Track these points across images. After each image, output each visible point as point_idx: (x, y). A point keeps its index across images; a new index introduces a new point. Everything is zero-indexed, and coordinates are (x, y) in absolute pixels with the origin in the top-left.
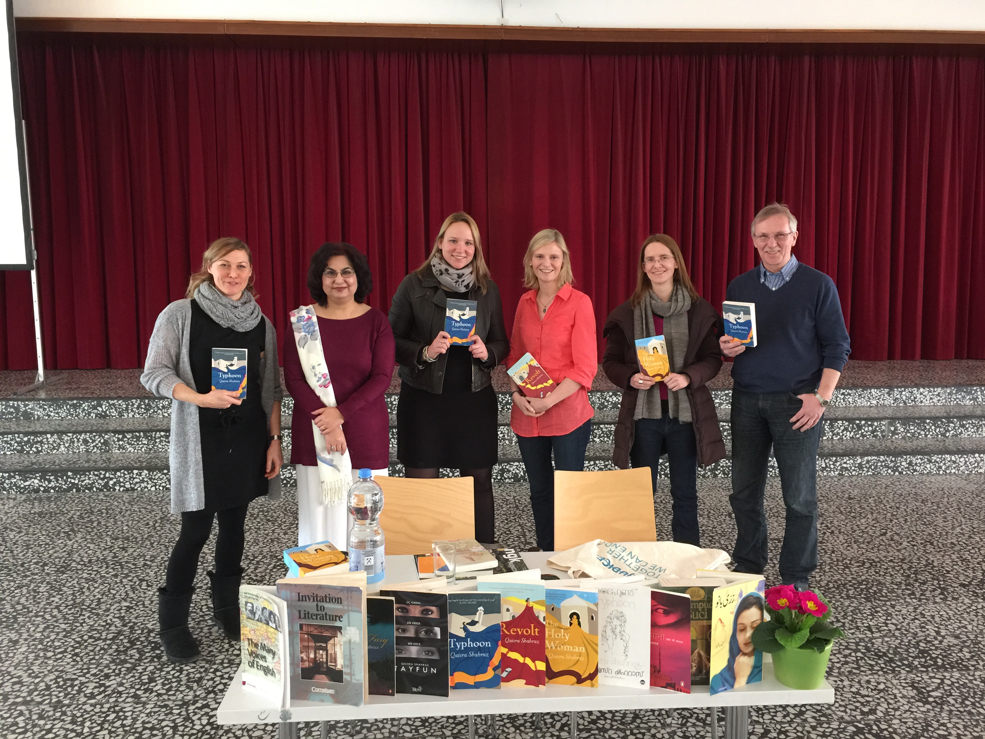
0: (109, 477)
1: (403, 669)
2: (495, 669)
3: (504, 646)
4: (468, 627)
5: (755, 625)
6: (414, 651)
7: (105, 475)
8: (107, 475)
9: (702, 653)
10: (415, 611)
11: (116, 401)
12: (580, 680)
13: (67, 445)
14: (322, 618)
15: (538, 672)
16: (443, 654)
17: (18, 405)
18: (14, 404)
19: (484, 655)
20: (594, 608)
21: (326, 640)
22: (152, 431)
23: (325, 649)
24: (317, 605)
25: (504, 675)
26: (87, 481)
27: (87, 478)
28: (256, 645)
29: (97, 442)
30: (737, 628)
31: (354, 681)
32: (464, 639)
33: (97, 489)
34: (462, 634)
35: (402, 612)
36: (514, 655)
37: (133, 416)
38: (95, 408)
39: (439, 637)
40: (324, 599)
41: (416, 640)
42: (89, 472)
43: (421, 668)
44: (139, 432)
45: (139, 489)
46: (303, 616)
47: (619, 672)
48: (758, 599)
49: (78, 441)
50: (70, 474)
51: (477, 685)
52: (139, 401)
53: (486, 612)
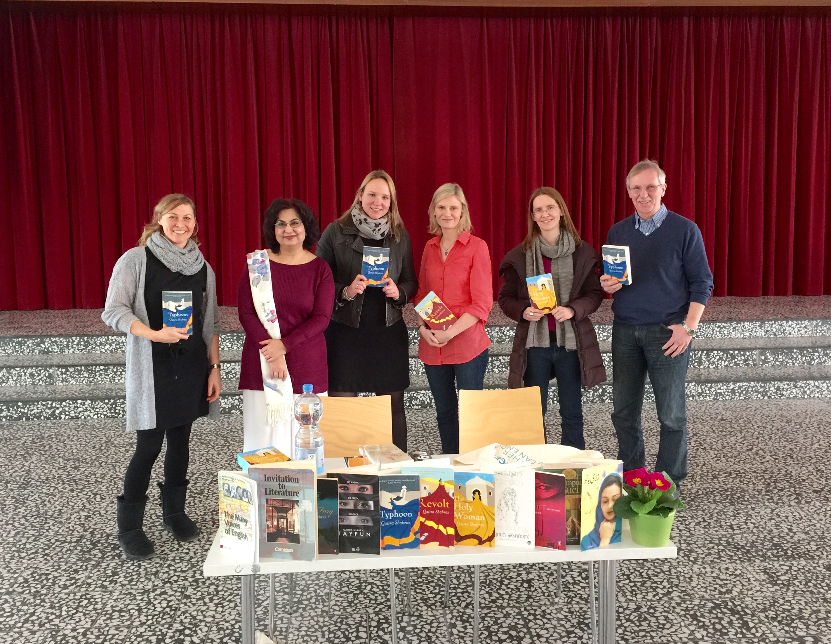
0: (55, 407)
1: (345, 534)
2: (415, 534)
3: (422, 516)
4: (395, 501)
5: (616, 498)
6: (353, 519)
7: (52, 404)
8: (54, 405)
9: (575, 520)
10: (354, 488)
11: (57, 338)
12: (481, 542)
13: (15, 379)
14: (283, 494)
15: (449, 536)
16: (376, 521)
19: (406, 523)
20: (492, 486)
21: (286, 511)
22: (92, 366)
23: (286, 518)
24: (279, 484)
25: (423, 538)
26: (36, 411)
27: (35, 408)
28: (232, 517)
29: (42, 376)
30: (602, 500)
31: (308, 542)
32: (392, 511)
33: (45, 417)
34: (390, 507)
35: (344, 490)
36: (430, 523)
37: (73, 352)
38: (38, 345)
39: (372, 509)
40: (285, 479)
41: (355, 511)
42: (38, 402)
43: (359, 532)
44: (81, 366)
45: (83, 417)
46: (268, 492)
47: (511, 536)
48: (618, 478)
49: (25, 374)
50: (20, 404)
51: (402, 547)
52: (78, 338)
53: (408, 490)
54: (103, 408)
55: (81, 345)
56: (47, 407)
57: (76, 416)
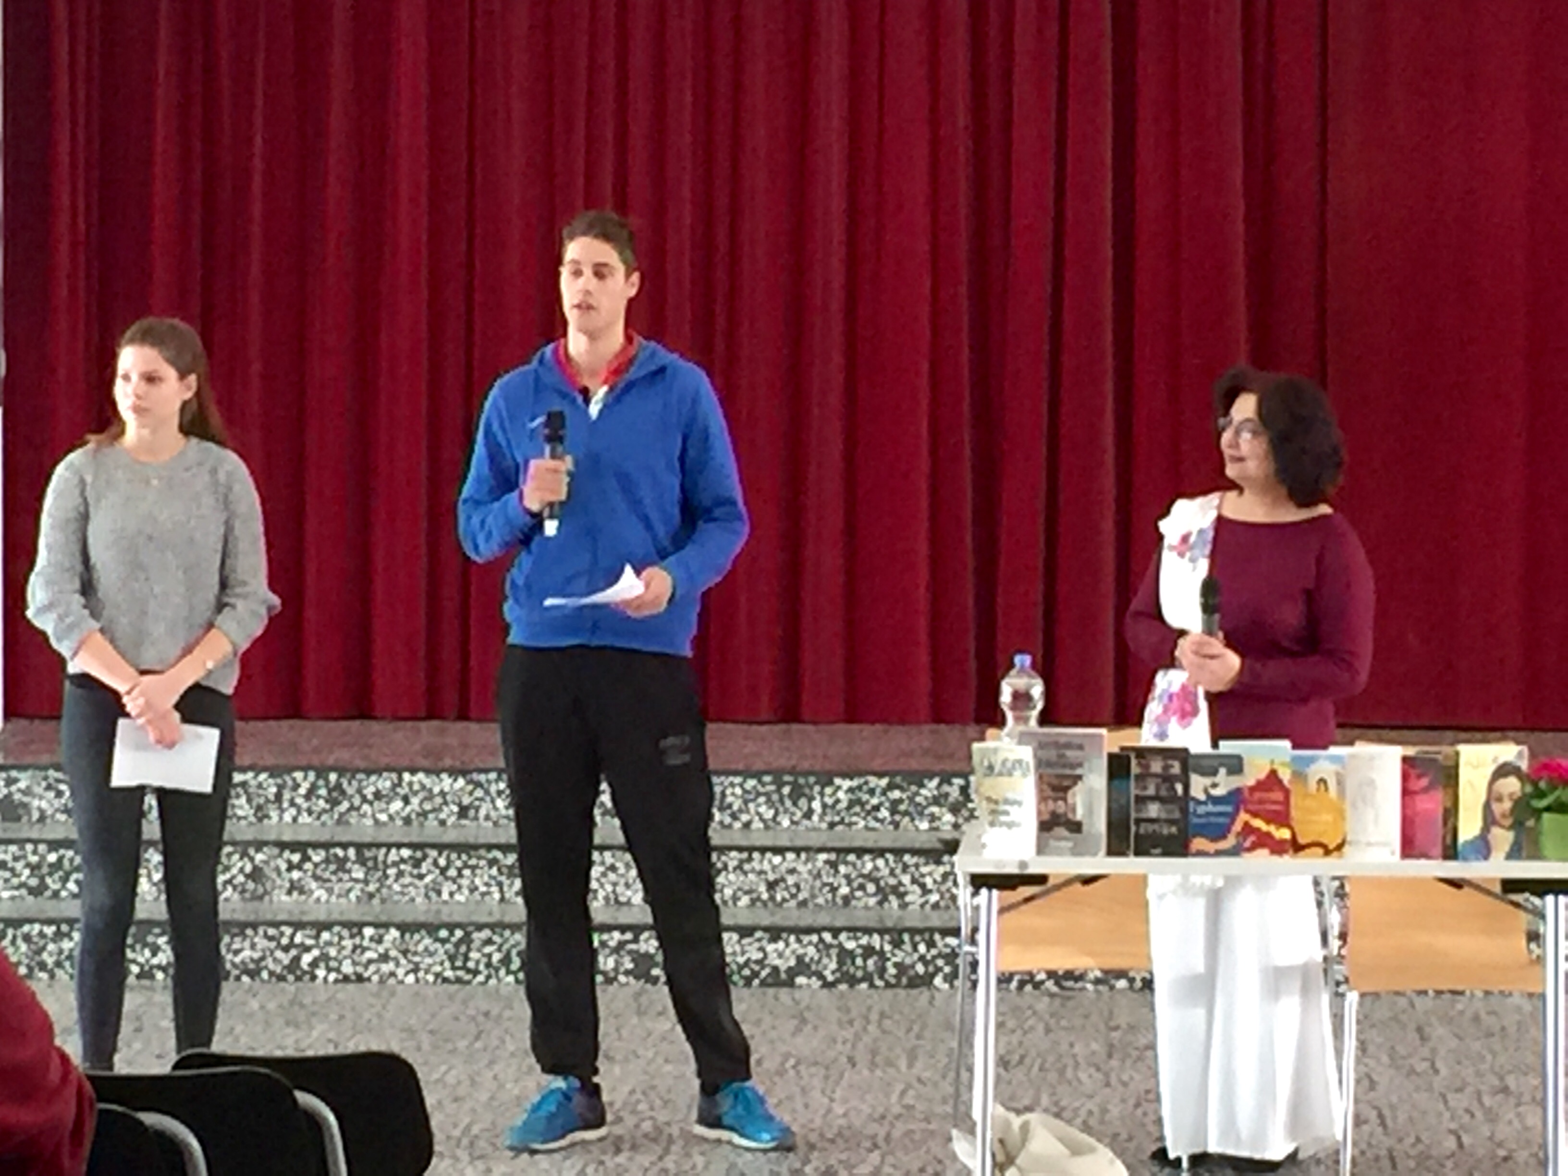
0: (302, 944)
1: (1141, 830)
2: (1237, 836)
3: (1247, 811)
4: (1209, 789)
5: (1515, 797)
6: (1153, 810)
7: (292, 937)
10: (1156, 766)
12: (1327, 852)
14: (1063, 767)
15: (1283, 842)
16: (1185, 811)
19: (1225, 820)
20: (1342, 772)
21: (1066, 789)
22: (379, 846)
23: (1065, 799)
24: (1058, 754)
25: (1247, 844)
28: (997, 802)
30: (1492, 797)
31: (1094, 831)
32: (1204, 803)
34: (1203, 798)
35: (1141, 768)
36: (1258, 823)
39: (1179, 794)
40: (1065, 746)
41: (1155, 798)
43: (1161, 827)
44: (345, 846)
45: (375, 978)
47: (1369, 844)
48: (1520, 769)
51: (1218, 853)
52: (312, 775)
53: (1228, 774)
54: (433, 954)
55: (319, 797)
56: (279, 943)
57: (356, 973)
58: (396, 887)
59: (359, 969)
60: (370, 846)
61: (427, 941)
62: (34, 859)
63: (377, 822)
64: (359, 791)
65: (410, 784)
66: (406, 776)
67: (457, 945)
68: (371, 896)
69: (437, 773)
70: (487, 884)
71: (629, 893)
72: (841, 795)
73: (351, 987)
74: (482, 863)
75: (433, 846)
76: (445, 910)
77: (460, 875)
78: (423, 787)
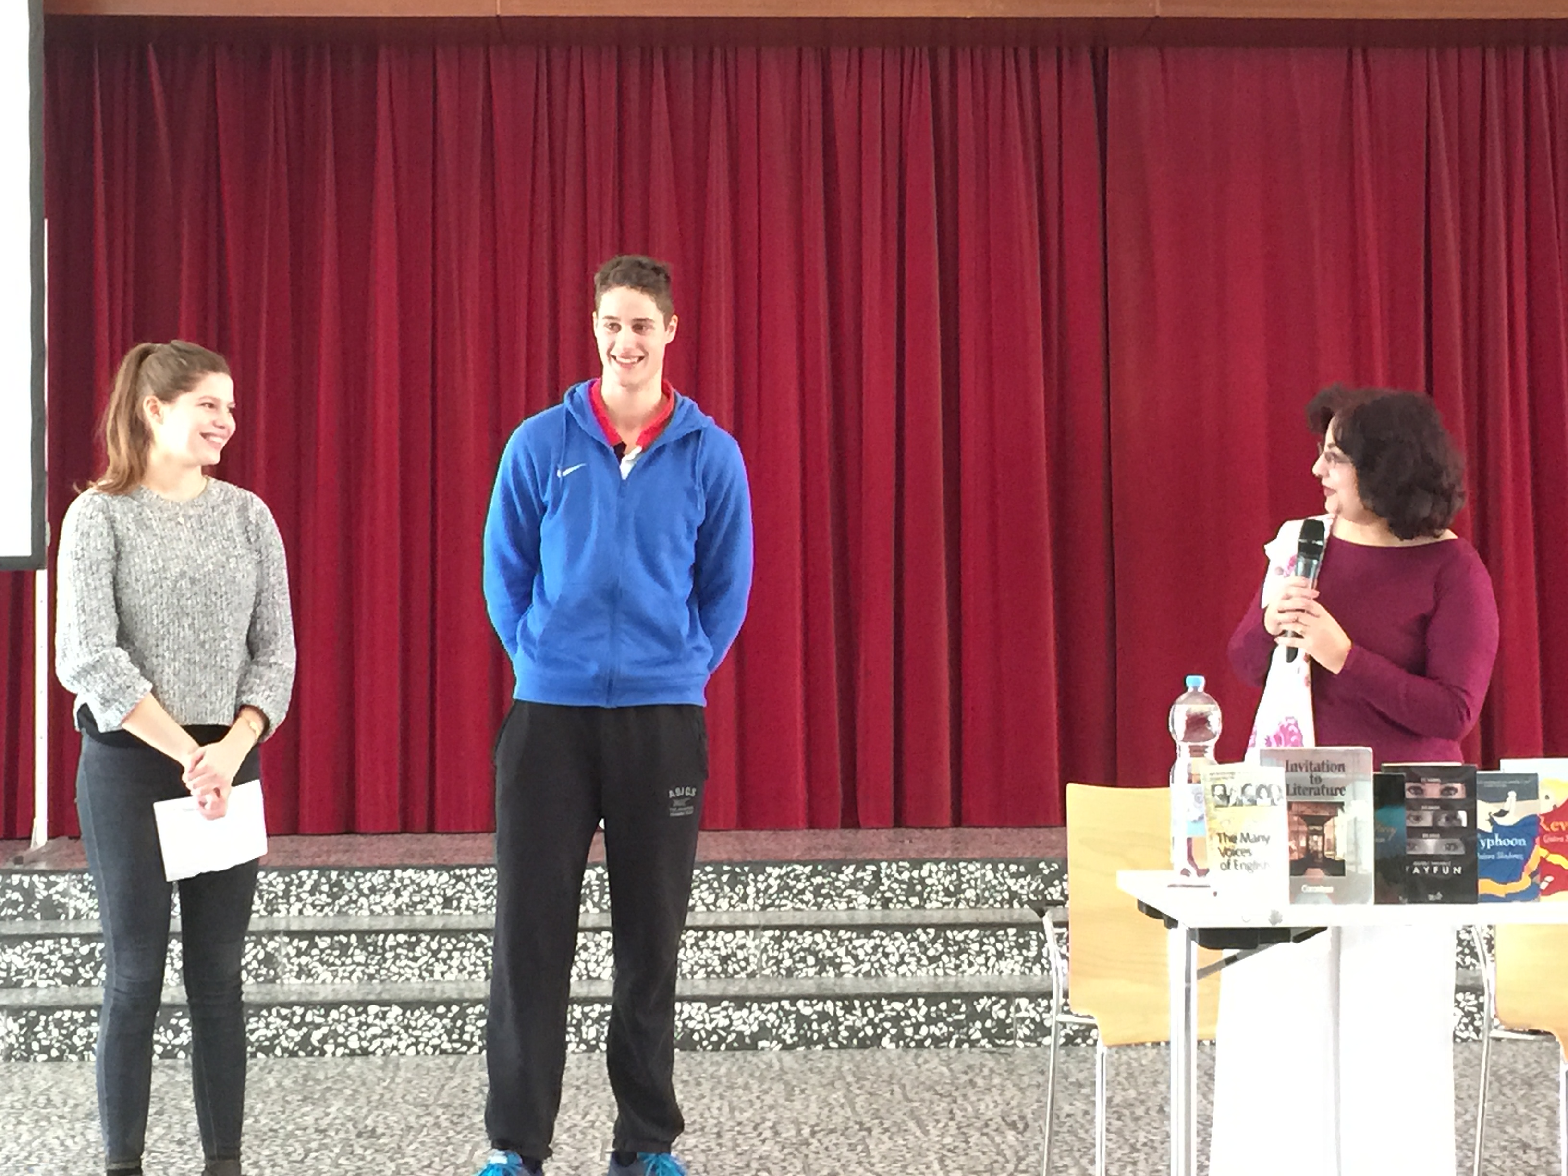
1: (1416, 870)
2: (1532, 875)
3: (1543, 845)
4: (1496, 818)
6: (1430, 845)
8: (309, 1018)
10: (1432, 790)
14: (1317, 793)
16: (1472, 847)
17: (32, 884)
18: (21, 882)
19: (1516, 856)
21: (1322, 821)
23: (1321, 834)
24: (1311, 777)
25: (1544, 886)
28: (1233, 839)
31: (1360, 872)
32: (1490, 836)
34: (1488, 828)
35: (1415, 791)
36: (1557, 859)
39: (1464, 824)
40: (1319, 768)
41: (1432, 830)
43: (1440, 868)
44: (347, 934)
46: (1292, 791)
51: (1510, 898)
52: (315, 873)
53: (1519, 798)
54: (431, 1028)
55: (321, 893)
56: (291, 1021)
57: (361, 1048)
58: (394, 969)
59: (365, 1044)
60: (369, 932)
61: (427, 1017)
62: (67, 951)
63: (372, 912)
64: (357, 886)
65: (401, 880)
66: (398, 873)
67: (454, 1020)
68: (371, 977)
69: (424, 868)
70: (475, 964)
71: (599, 970)
72: (771, 881)
73: (358, 1061)
74: (470, 945)
75: (426, 932)
76: (438, 988)
77: (450, 957)
78: (413, 882)
